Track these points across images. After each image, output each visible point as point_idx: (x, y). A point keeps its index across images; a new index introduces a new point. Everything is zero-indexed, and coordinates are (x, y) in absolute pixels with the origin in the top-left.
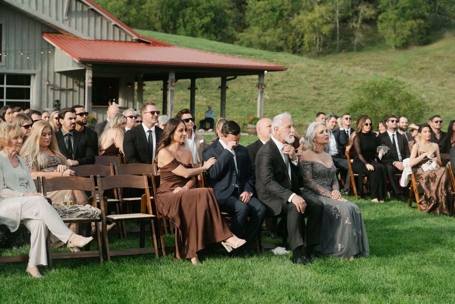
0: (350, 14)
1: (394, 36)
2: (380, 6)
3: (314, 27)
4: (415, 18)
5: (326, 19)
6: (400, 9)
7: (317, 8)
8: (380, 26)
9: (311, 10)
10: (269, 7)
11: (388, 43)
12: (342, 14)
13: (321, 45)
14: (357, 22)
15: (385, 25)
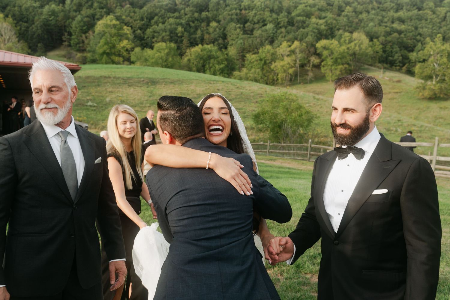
0: (306, 62)
1: (330, 74)
2: (323, 58)
3: (284, 69)
4: (343, 64)
5: (291, 65)
6: (334, 59)
7: (285, 58)
8: (323, 69)
9: (283, 60)
10: (258, 58)
11: (327, 78)
12: (301, 62)
13: (289, 80)
14: (309, 66)
15: (325, 68)
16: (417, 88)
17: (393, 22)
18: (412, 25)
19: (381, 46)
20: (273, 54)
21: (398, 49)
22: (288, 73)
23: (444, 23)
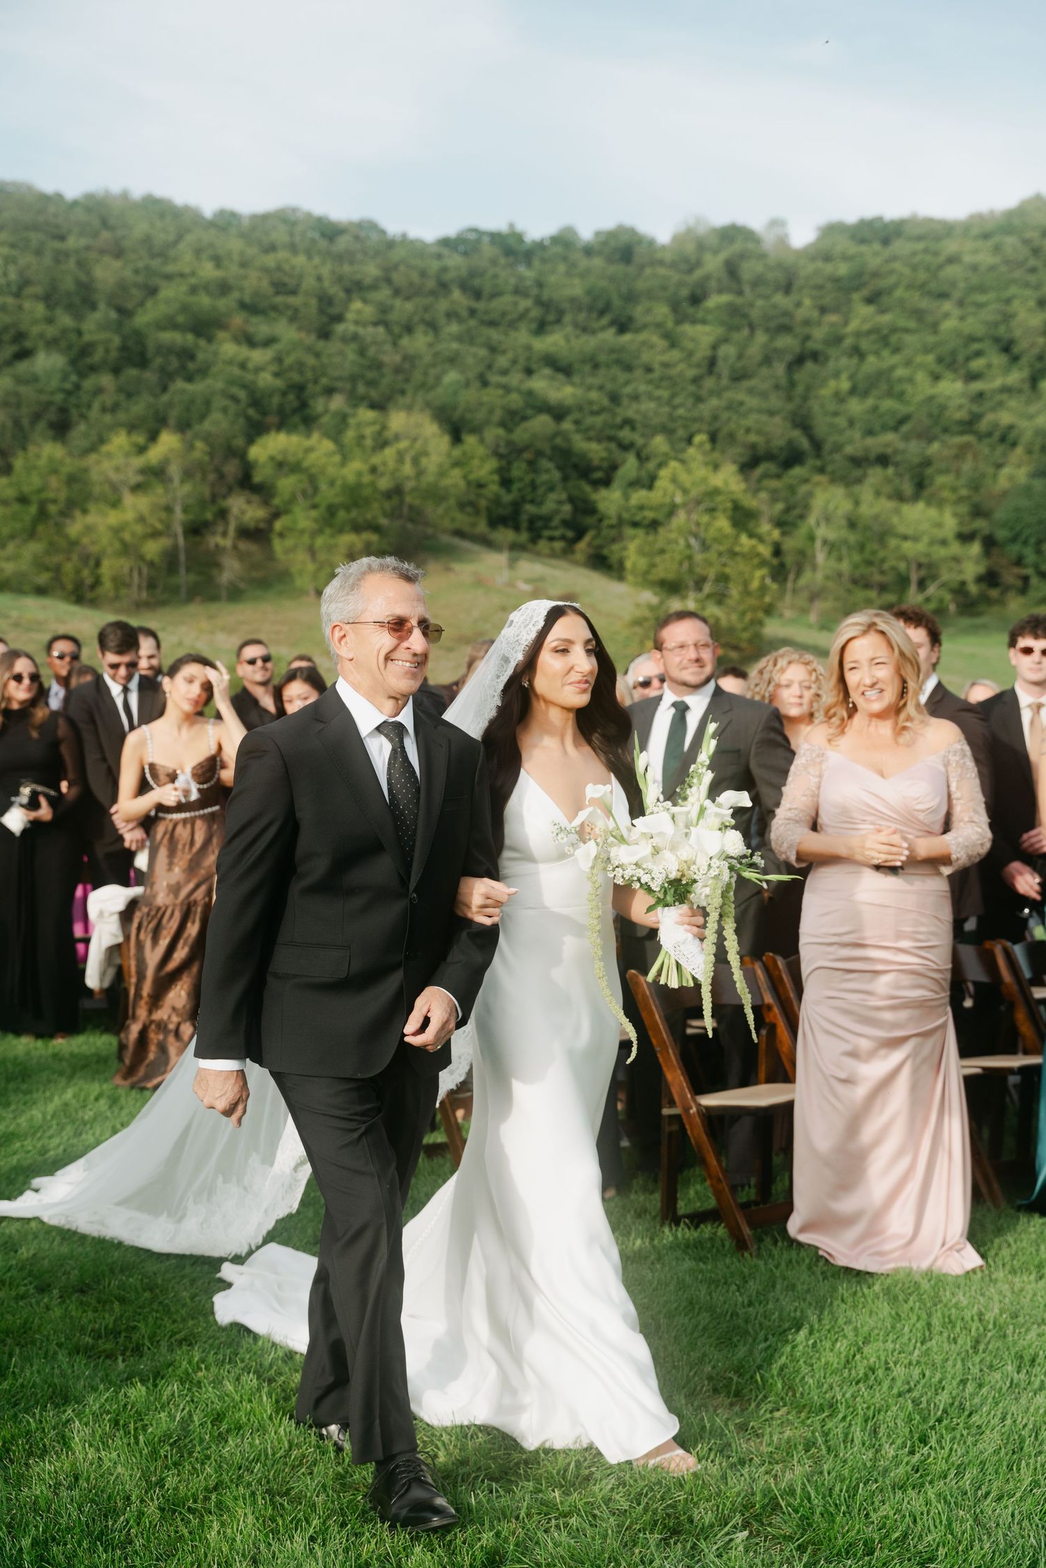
0: (209, 516)
1: (311, 567)
2: (276, 501)
3: (122, 541)
4: (357, 528)
5: (153, 526)
6: (322, 509)
7: (129, 499)
8: (278, 545)
9: (116, 504)
10: (11, 493)
11: (299, 582)
12: (191, 517)
13: (144, 584)
14: (224, 534)
15: (289, 542)
16: (637, 622)
17: (529, 372)
18: (601, 388)
19: (492, 464)
20: (72, 479)
21: (557, 475)
22: (141, 558)
23: (709, 383)
